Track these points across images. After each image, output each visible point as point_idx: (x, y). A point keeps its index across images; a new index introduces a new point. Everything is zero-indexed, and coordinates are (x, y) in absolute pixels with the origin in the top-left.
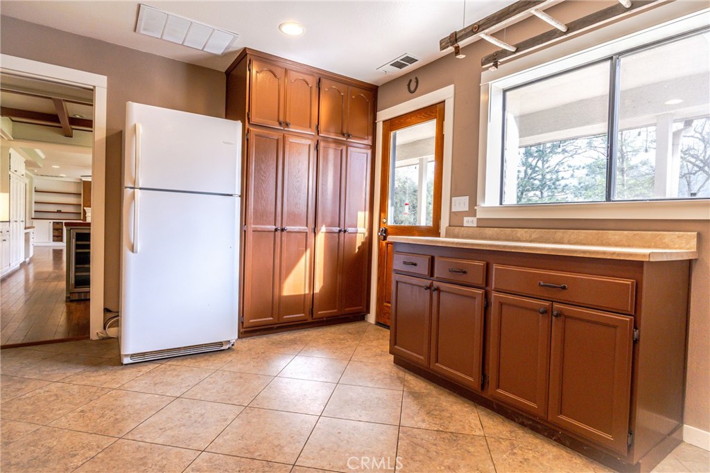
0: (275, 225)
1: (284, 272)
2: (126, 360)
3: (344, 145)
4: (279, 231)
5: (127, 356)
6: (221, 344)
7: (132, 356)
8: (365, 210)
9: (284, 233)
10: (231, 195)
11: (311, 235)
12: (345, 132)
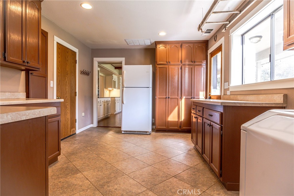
0: (166, 96)
1: (169, 112)
2: (123, 132)
3: (193, 65)
4: (168, 98)
5: (123, 131)
6: (147, 132)
7: (124, 131)
8: (204, 91)
9: (169, 99)
10: (149, 87)
11: (180, 100)
12: (193, 60)
